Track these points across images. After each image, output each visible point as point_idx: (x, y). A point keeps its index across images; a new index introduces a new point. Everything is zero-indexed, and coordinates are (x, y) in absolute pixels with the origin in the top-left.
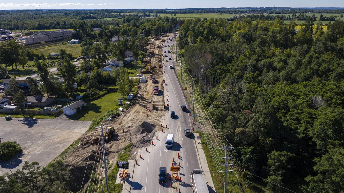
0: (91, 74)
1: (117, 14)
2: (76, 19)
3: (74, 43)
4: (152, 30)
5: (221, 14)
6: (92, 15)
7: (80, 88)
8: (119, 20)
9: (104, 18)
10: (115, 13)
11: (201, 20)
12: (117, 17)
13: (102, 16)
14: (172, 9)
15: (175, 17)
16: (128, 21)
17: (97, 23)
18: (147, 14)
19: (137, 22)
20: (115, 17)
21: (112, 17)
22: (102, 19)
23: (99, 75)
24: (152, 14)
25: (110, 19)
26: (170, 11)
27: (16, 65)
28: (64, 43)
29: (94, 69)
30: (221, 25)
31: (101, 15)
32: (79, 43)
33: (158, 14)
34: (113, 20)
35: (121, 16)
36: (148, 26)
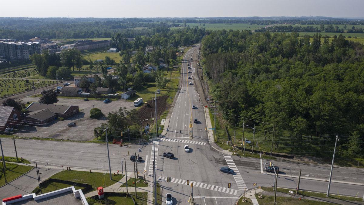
0: (136, 75)
1: (146, 23)
2: (107, 28)
3: (112, 51)
4: (181, 41)
5: (251, 24)
6: (121, 24)
7: (129, 84)
8: (149, 29)
9: (135, 27)
10: (144, 22)
11: (226, 31)
12: (147, 27)
13: (132, 26)
14: (202, 18)
15: (204, 27)
16: (159, 31)
17: (130, 33)
18: (177, 24)
19: (167, 32)
20: (145, 26)
21: (141, 27)
22: (132, 29)
23: (141, 75)
24: (181, 24)
25: (140, 29)
26: (199, 21)
27: (73, 68)
28: (104, 51)
29: (137, 71)
30: (242, 38)
31: (131, 24)
32: (117, 51)
33: (187, 24)
34: (143, 30)
35: (150, 25)
36: (177, 36)
